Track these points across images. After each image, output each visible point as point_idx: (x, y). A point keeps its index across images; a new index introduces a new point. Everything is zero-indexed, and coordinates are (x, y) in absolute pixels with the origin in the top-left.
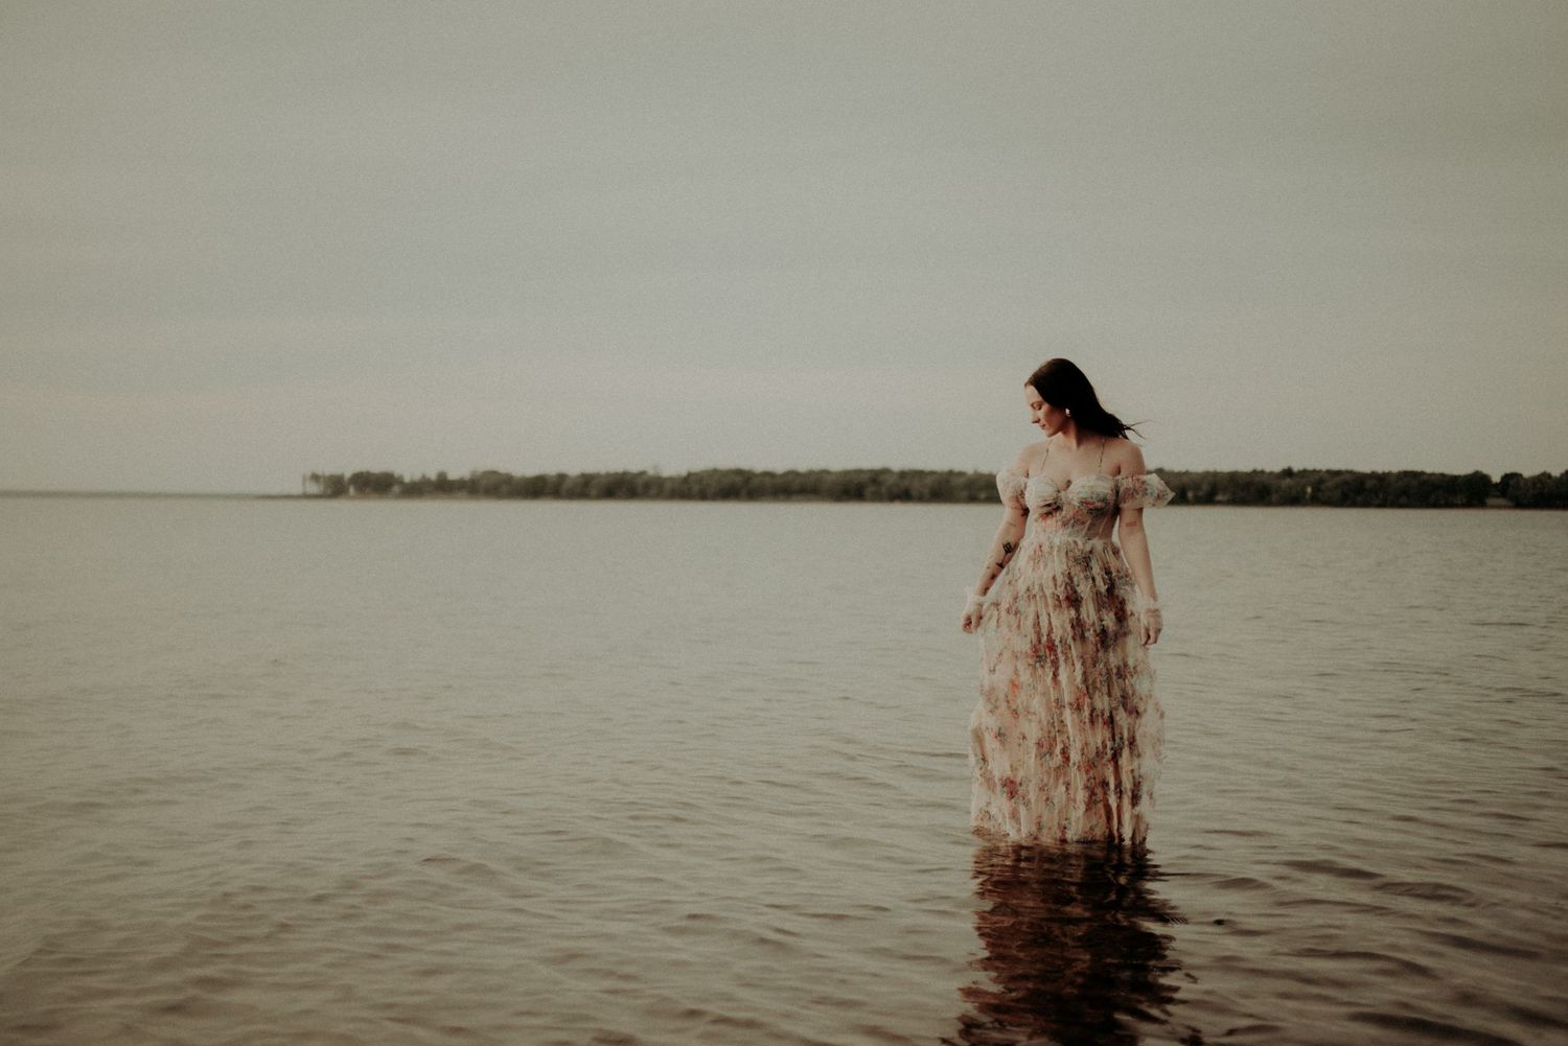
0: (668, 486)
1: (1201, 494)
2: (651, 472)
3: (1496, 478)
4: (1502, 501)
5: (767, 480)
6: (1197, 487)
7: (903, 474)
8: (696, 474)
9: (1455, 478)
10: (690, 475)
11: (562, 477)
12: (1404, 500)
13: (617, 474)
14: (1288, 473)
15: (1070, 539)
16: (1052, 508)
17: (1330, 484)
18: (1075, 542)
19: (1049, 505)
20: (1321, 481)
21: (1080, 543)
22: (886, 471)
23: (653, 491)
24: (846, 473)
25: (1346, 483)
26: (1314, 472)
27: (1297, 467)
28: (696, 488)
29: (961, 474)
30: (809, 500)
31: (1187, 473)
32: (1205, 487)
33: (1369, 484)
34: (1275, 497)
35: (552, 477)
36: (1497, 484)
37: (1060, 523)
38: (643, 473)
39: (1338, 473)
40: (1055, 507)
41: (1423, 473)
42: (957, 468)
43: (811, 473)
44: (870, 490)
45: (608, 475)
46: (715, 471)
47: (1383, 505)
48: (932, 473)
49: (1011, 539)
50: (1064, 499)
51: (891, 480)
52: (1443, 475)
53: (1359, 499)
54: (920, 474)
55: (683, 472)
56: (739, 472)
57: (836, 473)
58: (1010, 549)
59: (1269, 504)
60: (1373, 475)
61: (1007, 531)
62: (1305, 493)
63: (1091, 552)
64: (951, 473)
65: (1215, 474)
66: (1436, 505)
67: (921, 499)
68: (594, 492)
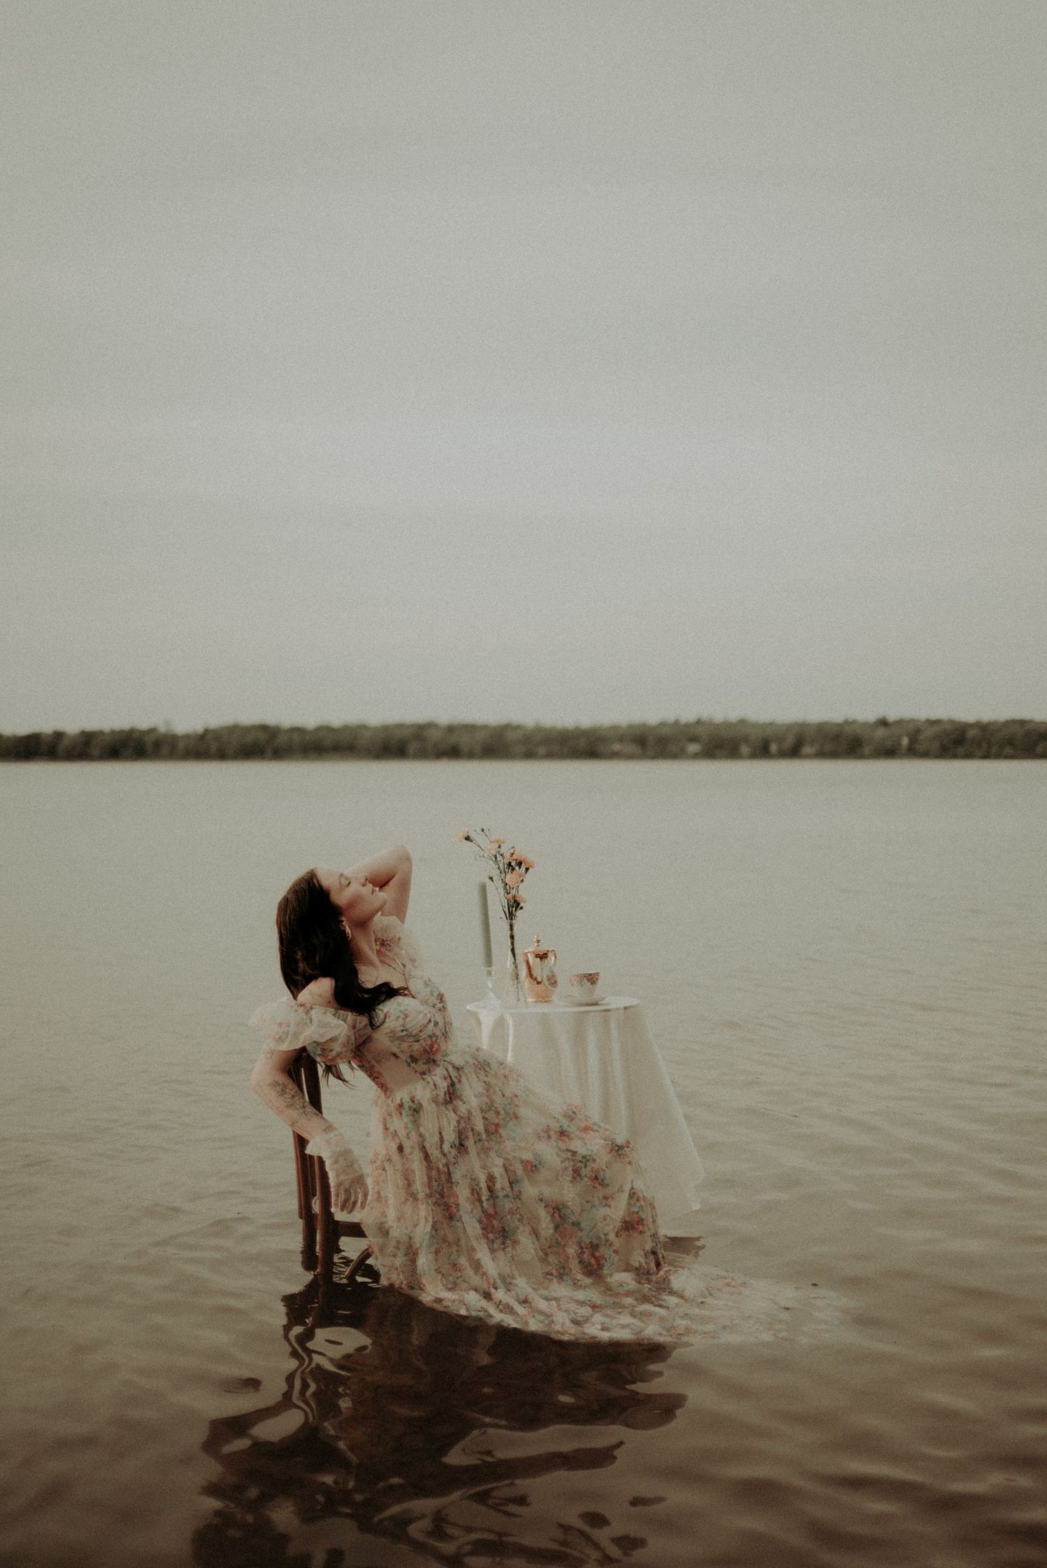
0: (181, 745)
1: (785, 746)
2: (163, 729)
5: (296, 736)
6: (780, 740)
7: (453, 728)
8: (214, 730)
10: (207, 731)
11: (59, 735)
12: (1008, 750)
13: (123, 731)
14: (883, 723)
17: (929, 732)
20: (918, 731)
22: (434, 724)
23: (165, 747)
24: (386, 728)
25: (945, 733)
26: (912, 721)
27: (892, 716)
28: (214, 746)
29: (518, 727)
30: (342, 758)
31: (770, 724)
32: (790, 742)
33: (971, 733)
34: (867, 750)
35: (48, 735)
38: (154, 730)
39: (936, 722)
41: (1031, 721)
42: (515, 720)
43: (346, 728)
44: (412, 747)
45: (113, 732)
46: (236, 726)
47: (986, 756)
48: (485, 727)
51: (440, 734)
53: (961, 750)
54: (470, 728)
56: (264, 728)
57: (376, 729)
59: (861, 756)
60: (975, 725)
62: (899, 744)
64: (506, 726)
65: (803, 726)
67: (471, 756)
68: (96, 752)
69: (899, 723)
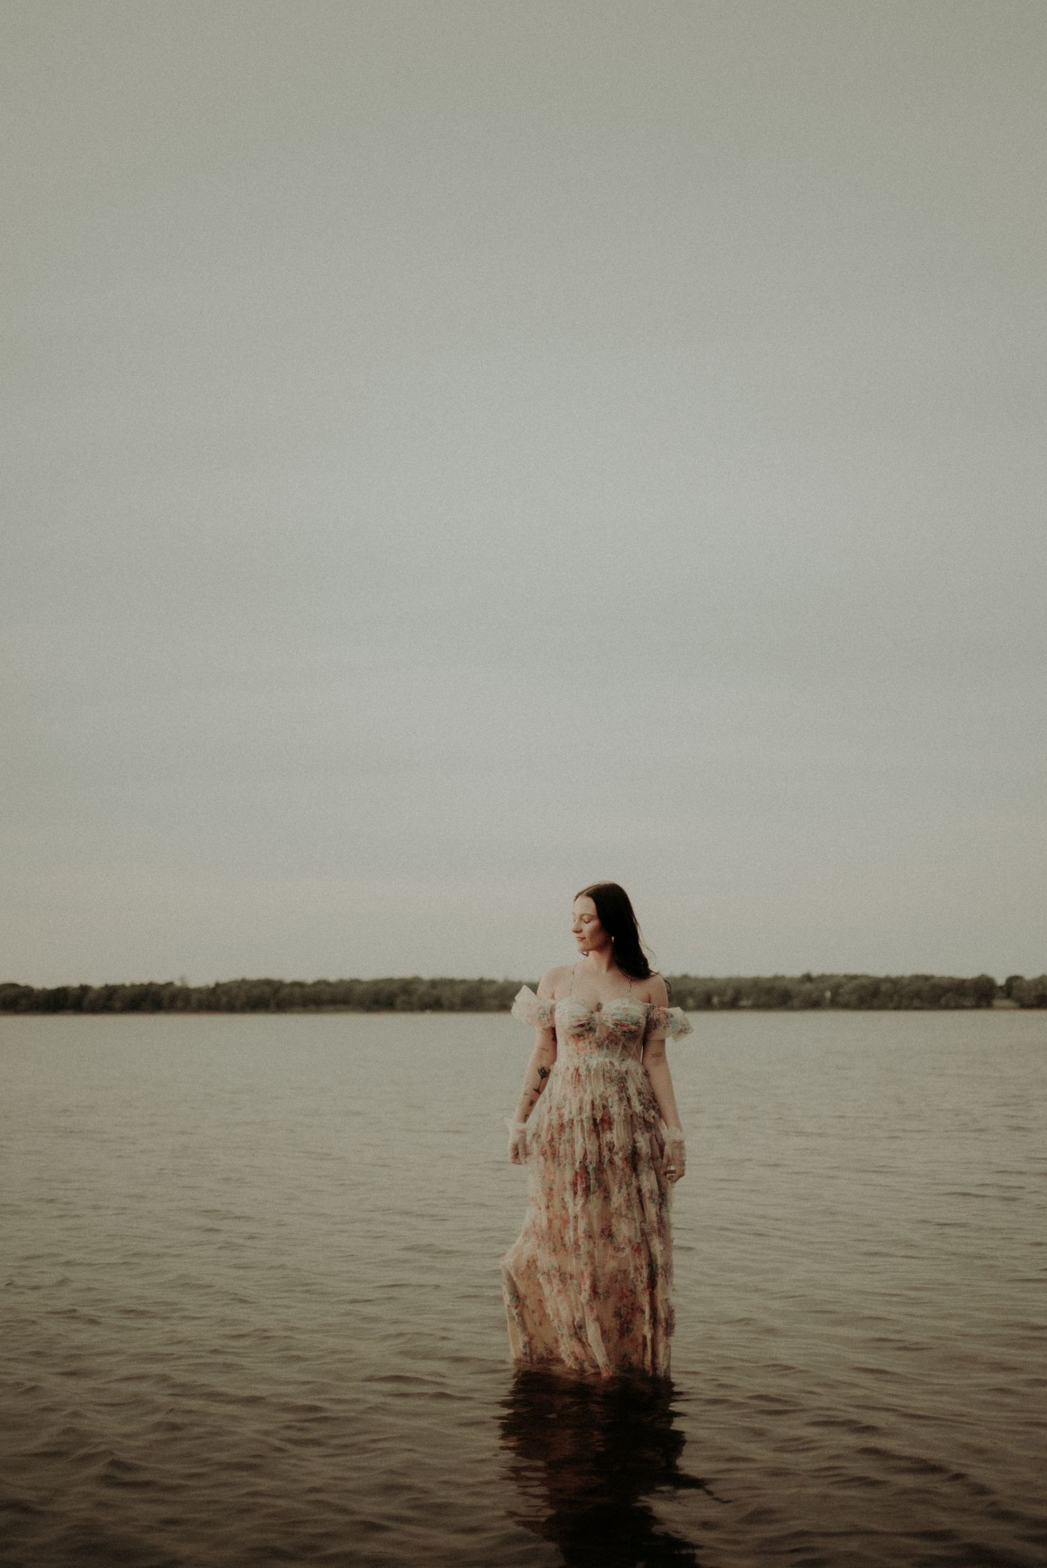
0: (195, 998)
1: (726, 999)
2: (178, 983)
3: (1001, 981)
4: (1007, 1003)
5: (297, 990)
6: (721, 993)
7: (434, 984)
8: (224, 985)
9: (963, 982)
10: (218, 985)
11: (85, 989)
12: (916, 1002)
13: (142, 985)
14: (808, 978)
15: (607, 1060)
16: (585, 1029)
17: (849, 986)
18: (611, 1063)
19: (582, 1026)
20: (839, 985)
21: (616, 1063)
22: (416, 981)
23: (179, 1004)
24: (376, 983)
25: (863, 987)
26: (832, 977)
27: (816, 972)
28: (224, 999)
29: (492, 982)
30: (338, 1011)
31: (711, 979)
32: (730, 993)
33: (884, 987)
34: (796, 1002)
35: (74, 989)
36: (1001, 988)
37: (594, 1045)
38: (170, 984)
39: (855, 977)
40: (588, 1028)
41: (933, 977)
42: (488, 975)
43: (341, 983)
44: (400, 1001)
45: (133, 986)
46: (244, 981)
47: (898, 1008)
48: (463, 982)
49: (545, 1063)
50: (597, 1021)
51: (422, 989)
52: (952, 979)
53: (877, 1003)
54: (451, 983)
55: (212, 984)
56: (268, 983)
57: (365, 985)
58: (544, 1074)
59: (793, 1008)
60: (887, 980)
61: (540, 1056)
62: (823, 996)
63: (627, 1073)
64: (481, 981)
65: (739, 980)
66: (947, 1007)
67: (453, 1008)
68: (118, 1005)
69: (823, 978)
